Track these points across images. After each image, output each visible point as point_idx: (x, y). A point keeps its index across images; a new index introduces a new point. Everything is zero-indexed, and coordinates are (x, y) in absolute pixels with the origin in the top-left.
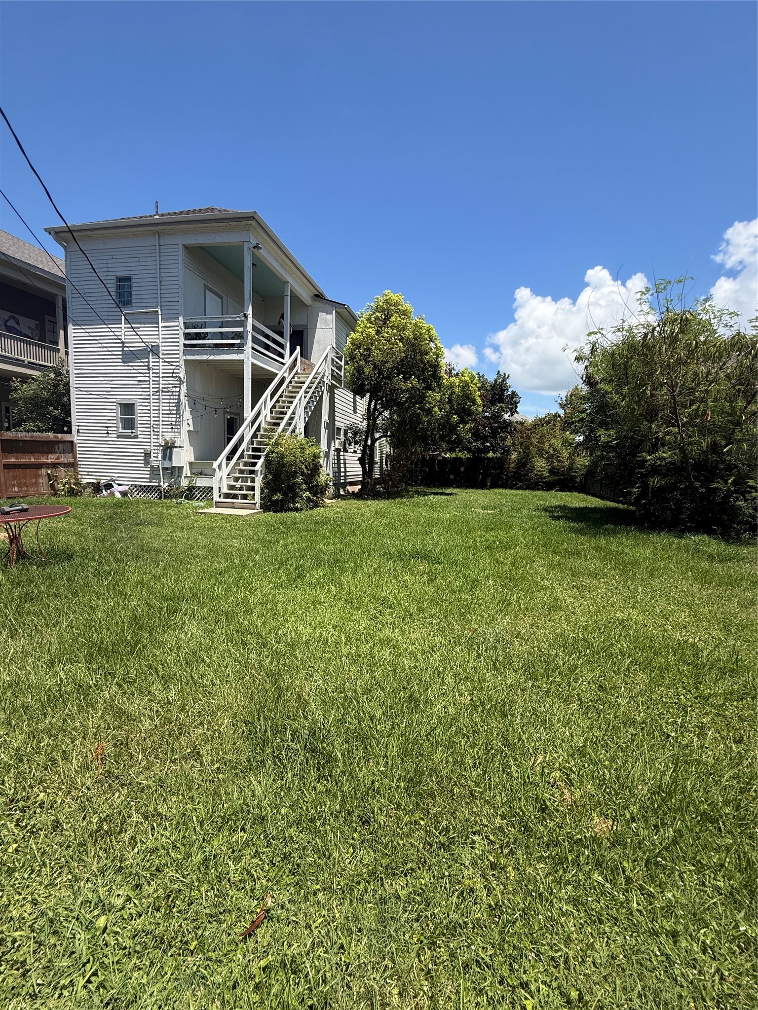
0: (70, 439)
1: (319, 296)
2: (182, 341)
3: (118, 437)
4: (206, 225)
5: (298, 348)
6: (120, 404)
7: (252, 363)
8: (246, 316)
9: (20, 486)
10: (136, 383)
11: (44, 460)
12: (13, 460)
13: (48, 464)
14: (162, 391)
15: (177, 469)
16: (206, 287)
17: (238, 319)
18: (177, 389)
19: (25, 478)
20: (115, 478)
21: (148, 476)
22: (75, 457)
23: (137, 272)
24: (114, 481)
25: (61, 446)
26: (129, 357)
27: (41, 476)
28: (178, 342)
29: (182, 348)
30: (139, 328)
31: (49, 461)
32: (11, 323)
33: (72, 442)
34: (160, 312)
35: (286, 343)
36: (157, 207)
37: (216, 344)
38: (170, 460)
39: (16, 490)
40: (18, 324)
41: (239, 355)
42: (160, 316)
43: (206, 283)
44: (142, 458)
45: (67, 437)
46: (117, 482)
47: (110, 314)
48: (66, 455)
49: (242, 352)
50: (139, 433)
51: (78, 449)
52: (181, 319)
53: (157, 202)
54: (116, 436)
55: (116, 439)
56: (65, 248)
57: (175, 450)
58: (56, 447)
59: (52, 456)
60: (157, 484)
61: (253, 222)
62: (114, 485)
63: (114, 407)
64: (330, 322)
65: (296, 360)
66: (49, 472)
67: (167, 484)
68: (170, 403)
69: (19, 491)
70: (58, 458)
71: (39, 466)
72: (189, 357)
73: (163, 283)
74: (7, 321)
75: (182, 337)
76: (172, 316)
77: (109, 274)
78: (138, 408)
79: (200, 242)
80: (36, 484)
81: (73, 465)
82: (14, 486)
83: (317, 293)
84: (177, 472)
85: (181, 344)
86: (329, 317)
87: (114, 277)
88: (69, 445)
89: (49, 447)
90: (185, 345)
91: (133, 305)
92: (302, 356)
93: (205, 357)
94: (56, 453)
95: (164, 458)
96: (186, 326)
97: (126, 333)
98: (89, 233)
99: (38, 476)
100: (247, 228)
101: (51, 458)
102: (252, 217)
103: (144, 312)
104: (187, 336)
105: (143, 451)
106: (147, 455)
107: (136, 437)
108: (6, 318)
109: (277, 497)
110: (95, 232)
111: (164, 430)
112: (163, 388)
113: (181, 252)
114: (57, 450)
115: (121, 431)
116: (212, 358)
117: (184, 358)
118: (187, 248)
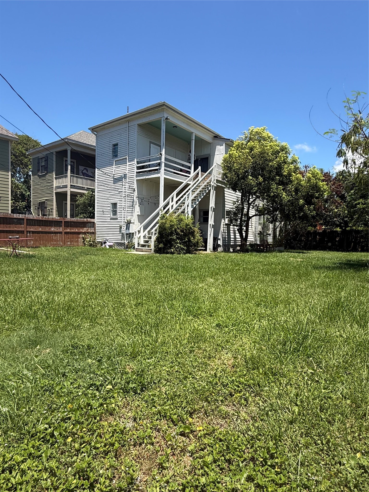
0: (93, 221)
1: (216, 137)
2: (136, 170)
3: (111, 219)
4: (145, 113)
5: (200, 167)
6: (112, 203)
7: (164, 178)
8: (161, 154)
9: (71, 242)
10: (118, 193)
11: (81, 230)
12: (69, 230)
13: (83, 232)
14: (127, 196)
15: (131, 234)
16: (151, 143)
17: (158, 156)
18: (133, 194)
19: (73, 238)
20: (107, 239)
21: (121, 238)
22: (95, 230)
23: (120, 141)
24: (107, 240)
25: (89, 224)
26: (116, 180)
27: (80, 237)
28: (134, 171)
29: (135, 174)
30: (120, 167)
31: (83, 231)
32: (85, 171)
33: (94, 222)
34: (127, 158)
35: (192, 165)
36: (128, 109)
37: (149, 170)
38: (129, 230)
39: (69, 243)
40: (87, 171)
41: (158, 174)
42: (127, 160)
43: (151, 140)
44: (119, 229)
45: (92, 220)
46: (109, 241)
47: (110, 162)
48: (91, 228)
49: (159, 173)
50: (118, 217)
51: (97, 226)
52: (135, 160)
53: (128, 107)
54: (110, 219)
55: (110, 220)
56: (96, 135)
57: (131, 224)
58: (87, 225)
59: (85, 229)
60: (124, 242)
61: (165, 107)
62: (107, 242)
63: (110, 205)
64: (222, 151)
65: (198, 174)
66: (83, 236)
67: (127, 242)
68: (130, 201)
69: (70, 244)
70: (88, 230)
71: (79, 233)
72: (138, 178)
73: (129, 144)
74: (83, 171)
75: (136, 168)
76: (132, 159)
77: (110, 143)
78: (118, 205)
79: (144, 121)
80: (77, 241)
81: (94, 233)
82: (68, 242)
83: (215, 135)
84: (131, 236)
85: (135, 172)
86: (222, 147)
87: (112, 145)
88: (93, 224)
89: (84, 225)
90: (137, 172)
91: (118, 156)
92: (201, 171)
93: (144, 177)
94: (87, 227)
95: (126, 229)
96: (138, 163)
97: (115, 170)
98: (103, 127)
99: (78, 238)
100: (163, 110)
101: (85, 230)
102: (164, 105)
103: (122, 159)
104: (138, 168)
105: (119, 226)
106: (121, 228)
107: (117, 219)
108: (83, 170)
109: (161, 245)
110: (105, 126)
111: (127, 215)
112: (128, 194)
113: (136, 128)
114: (87, 226)
115: (112, 216)
116: (147, 177)
117: (136, 179)
118: (139, 125)
